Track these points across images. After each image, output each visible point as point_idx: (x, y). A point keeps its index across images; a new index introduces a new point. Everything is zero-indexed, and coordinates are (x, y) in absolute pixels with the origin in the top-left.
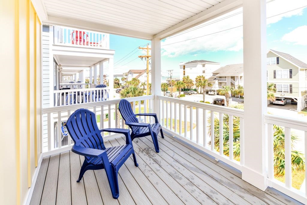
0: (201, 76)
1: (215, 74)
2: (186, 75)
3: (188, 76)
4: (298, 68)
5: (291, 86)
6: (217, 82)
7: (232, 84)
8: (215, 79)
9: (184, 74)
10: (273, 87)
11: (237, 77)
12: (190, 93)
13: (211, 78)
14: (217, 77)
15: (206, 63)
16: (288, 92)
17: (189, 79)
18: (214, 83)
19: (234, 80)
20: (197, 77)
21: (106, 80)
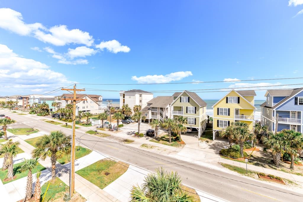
0: (138, 106)
1: (149, 104)
2: (125, 104)
3: (127, 105)
4: (199, 106)
5: (195, 119)
6: (150, 112)
7: (161, 115)
8: (149, 109)
9: (124, 103)
10: (185, 121)
11: (165, 108)
12: (128, 122)
13: (146, 108)
14: (150, 107)
15: (143, 93)
16: (194, 124)
17: (128, 107)
18: (148, 113)
19: (162, 111)
20: (135, 106)
21: (29, 104)
